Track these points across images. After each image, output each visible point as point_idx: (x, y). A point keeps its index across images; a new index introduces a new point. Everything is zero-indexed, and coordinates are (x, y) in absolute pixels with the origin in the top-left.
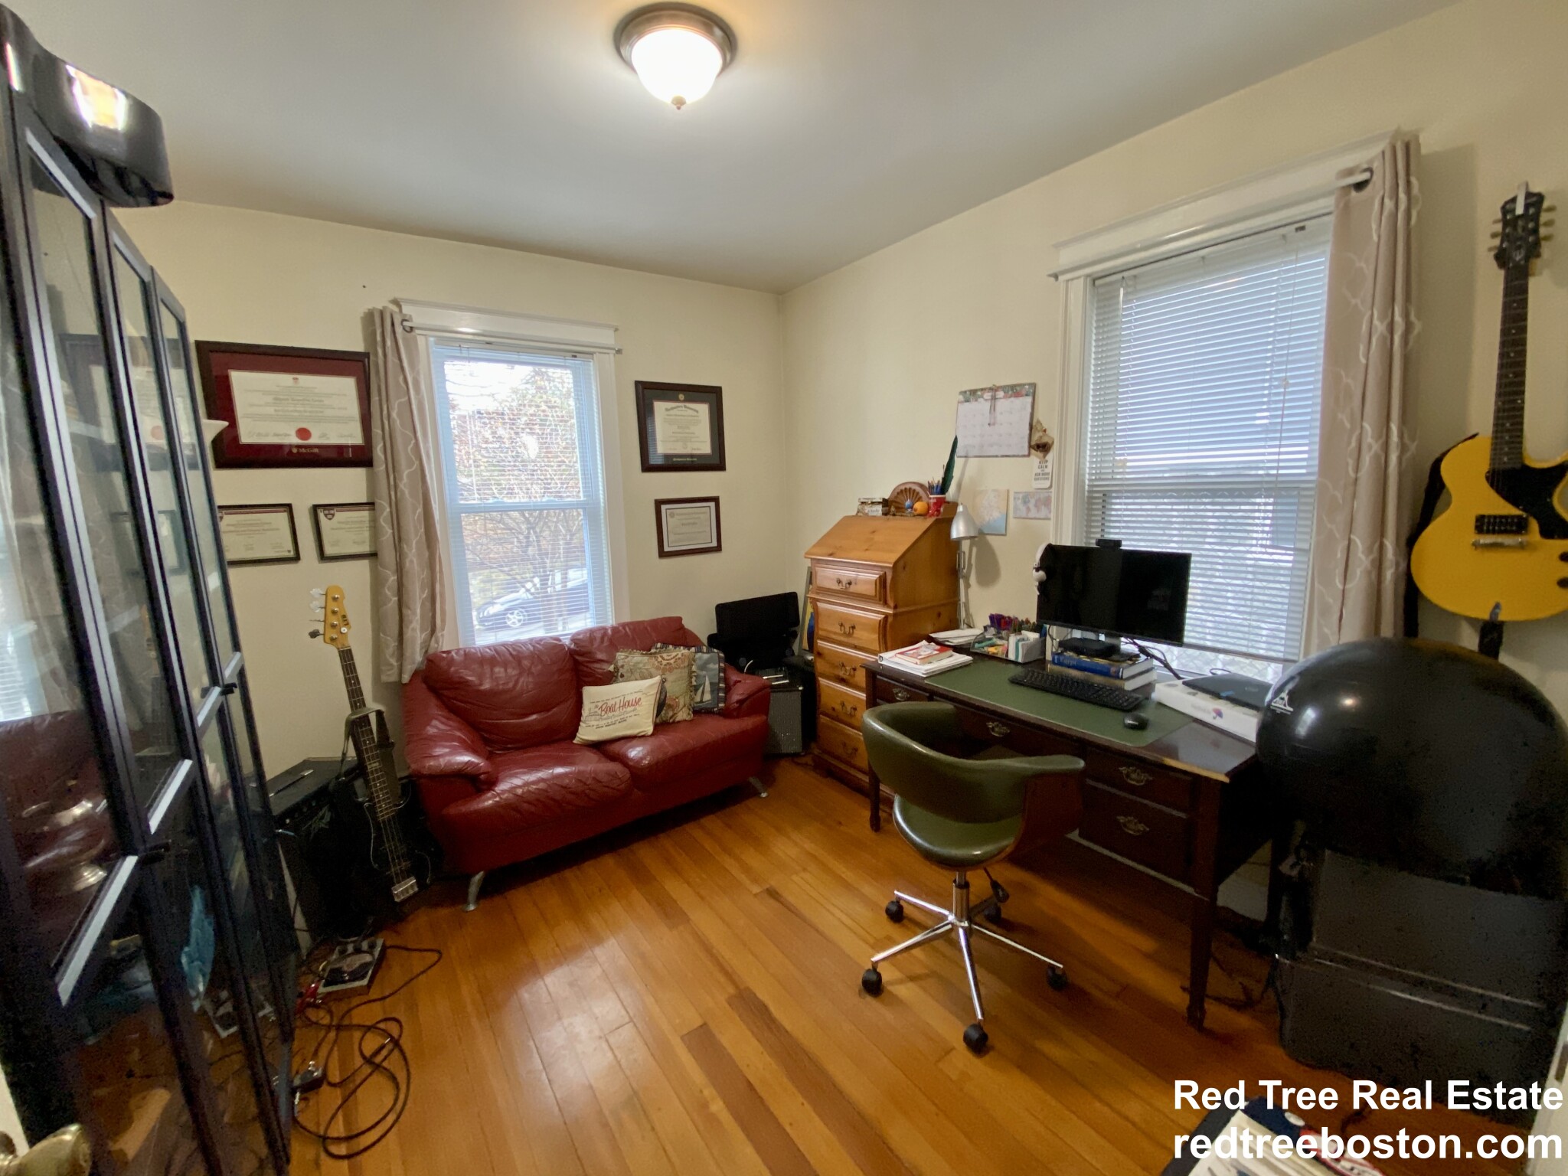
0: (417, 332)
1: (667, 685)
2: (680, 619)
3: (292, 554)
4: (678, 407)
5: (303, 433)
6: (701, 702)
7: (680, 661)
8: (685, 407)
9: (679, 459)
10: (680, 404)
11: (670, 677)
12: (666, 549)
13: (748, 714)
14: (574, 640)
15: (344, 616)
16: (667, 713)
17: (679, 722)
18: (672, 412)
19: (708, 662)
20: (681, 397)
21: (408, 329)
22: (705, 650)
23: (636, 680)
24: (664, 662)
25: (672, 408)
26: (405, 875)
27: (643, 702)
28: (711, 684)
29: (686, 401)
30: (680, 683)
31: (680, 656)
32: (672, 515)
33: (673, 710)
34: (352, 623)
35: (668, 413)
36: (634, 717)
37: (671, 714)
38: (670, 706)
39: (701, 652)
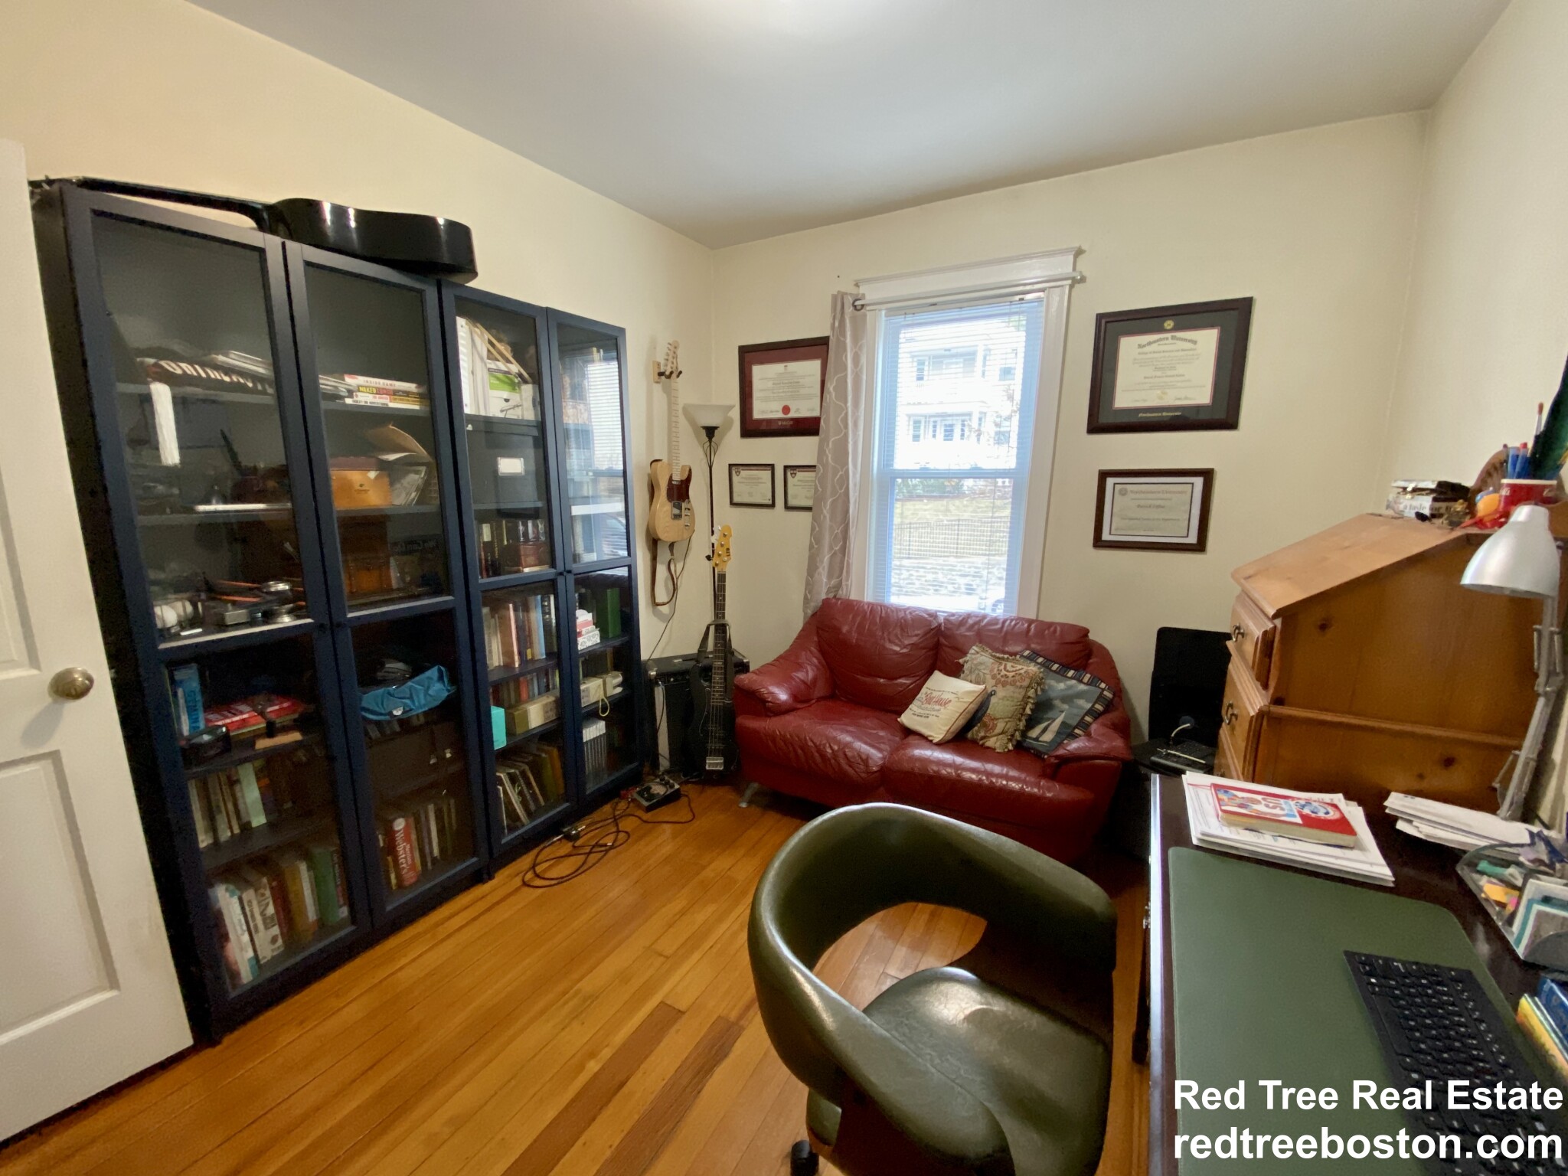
0: (868, 308)
1: (993, 700)
2: (1087, 631)
3: (770, 502)
4: (1160, 340)
5: (786, 410)
6: (1037, 739)
7: (1017, 678)
8: (1173, 338)
9: (1148, 415)
10: (1169, 335)
11: (1001, 692)
12: (1106, 536)
13: (1063, 781)
14: (947, 620)
15: (728, 549)
16: (978, 731)
17: (988, 748)
18: (1147, 349)
19: (1080, 695)
20: (1169, 324)
21: (859, 308)
22: (1086, 680)
23: (971, 682)
24: (1004, 672)
25: (1150, 343)
26: (716, 753)
27: (950, 707)
28: (1064, 724)
29: (1176, 329)
30: (1007, 703)
31: (1022, 671)
32: (1123, 493)
33: (986, 732)
34: (732, 556)
35: (1141, 350)
36: (934, 717)
37: (982, 734)
38: (985, 725)
39: (1081, 681)
